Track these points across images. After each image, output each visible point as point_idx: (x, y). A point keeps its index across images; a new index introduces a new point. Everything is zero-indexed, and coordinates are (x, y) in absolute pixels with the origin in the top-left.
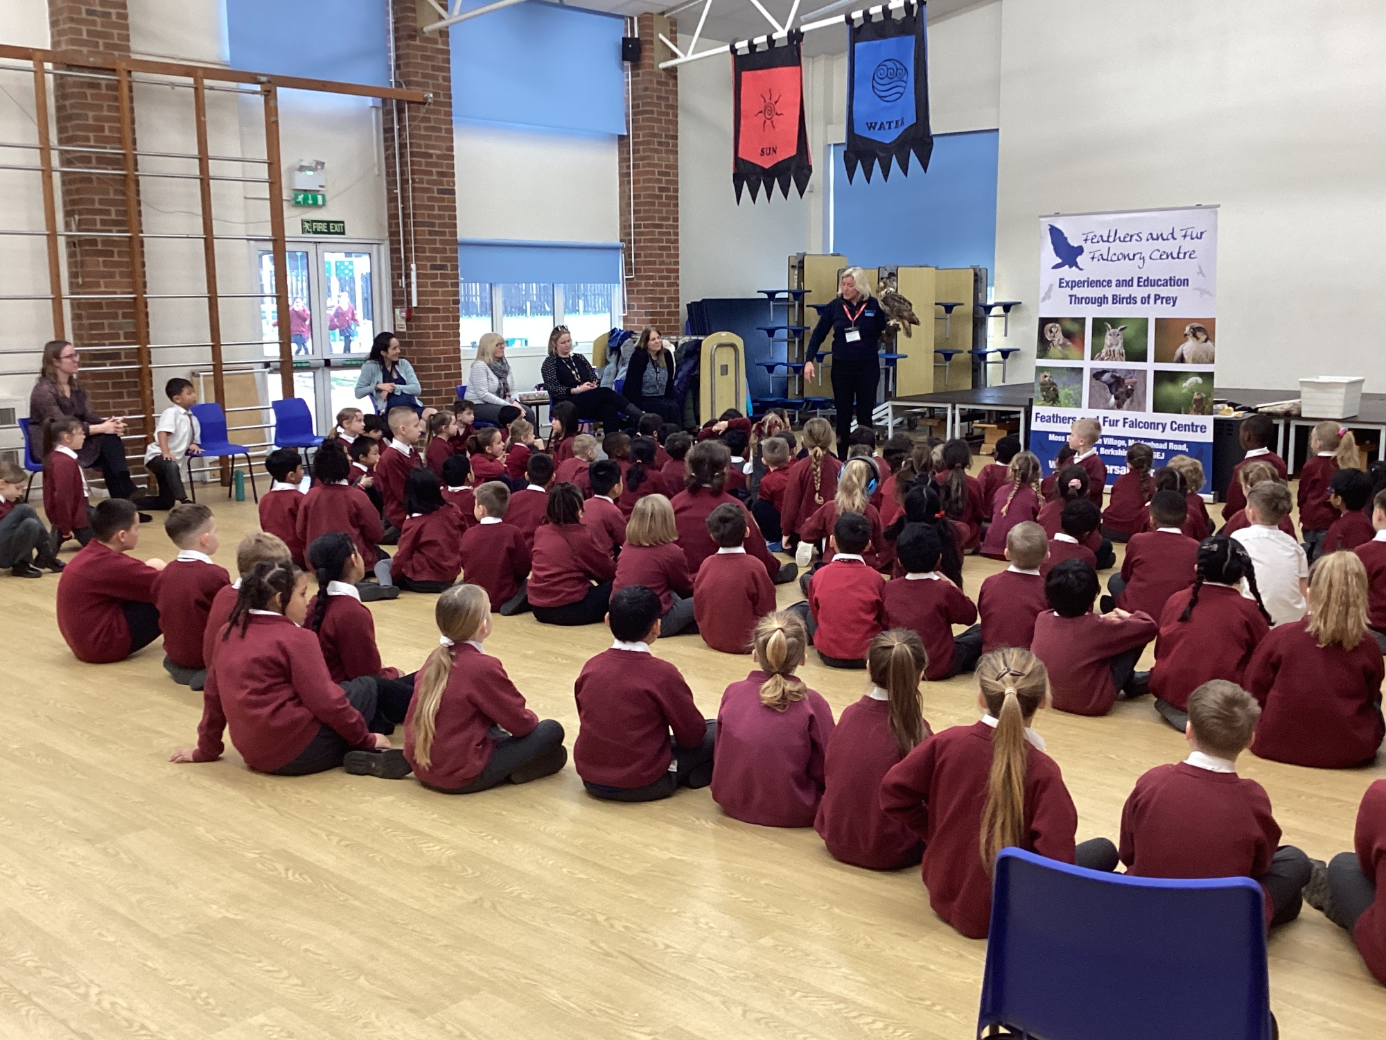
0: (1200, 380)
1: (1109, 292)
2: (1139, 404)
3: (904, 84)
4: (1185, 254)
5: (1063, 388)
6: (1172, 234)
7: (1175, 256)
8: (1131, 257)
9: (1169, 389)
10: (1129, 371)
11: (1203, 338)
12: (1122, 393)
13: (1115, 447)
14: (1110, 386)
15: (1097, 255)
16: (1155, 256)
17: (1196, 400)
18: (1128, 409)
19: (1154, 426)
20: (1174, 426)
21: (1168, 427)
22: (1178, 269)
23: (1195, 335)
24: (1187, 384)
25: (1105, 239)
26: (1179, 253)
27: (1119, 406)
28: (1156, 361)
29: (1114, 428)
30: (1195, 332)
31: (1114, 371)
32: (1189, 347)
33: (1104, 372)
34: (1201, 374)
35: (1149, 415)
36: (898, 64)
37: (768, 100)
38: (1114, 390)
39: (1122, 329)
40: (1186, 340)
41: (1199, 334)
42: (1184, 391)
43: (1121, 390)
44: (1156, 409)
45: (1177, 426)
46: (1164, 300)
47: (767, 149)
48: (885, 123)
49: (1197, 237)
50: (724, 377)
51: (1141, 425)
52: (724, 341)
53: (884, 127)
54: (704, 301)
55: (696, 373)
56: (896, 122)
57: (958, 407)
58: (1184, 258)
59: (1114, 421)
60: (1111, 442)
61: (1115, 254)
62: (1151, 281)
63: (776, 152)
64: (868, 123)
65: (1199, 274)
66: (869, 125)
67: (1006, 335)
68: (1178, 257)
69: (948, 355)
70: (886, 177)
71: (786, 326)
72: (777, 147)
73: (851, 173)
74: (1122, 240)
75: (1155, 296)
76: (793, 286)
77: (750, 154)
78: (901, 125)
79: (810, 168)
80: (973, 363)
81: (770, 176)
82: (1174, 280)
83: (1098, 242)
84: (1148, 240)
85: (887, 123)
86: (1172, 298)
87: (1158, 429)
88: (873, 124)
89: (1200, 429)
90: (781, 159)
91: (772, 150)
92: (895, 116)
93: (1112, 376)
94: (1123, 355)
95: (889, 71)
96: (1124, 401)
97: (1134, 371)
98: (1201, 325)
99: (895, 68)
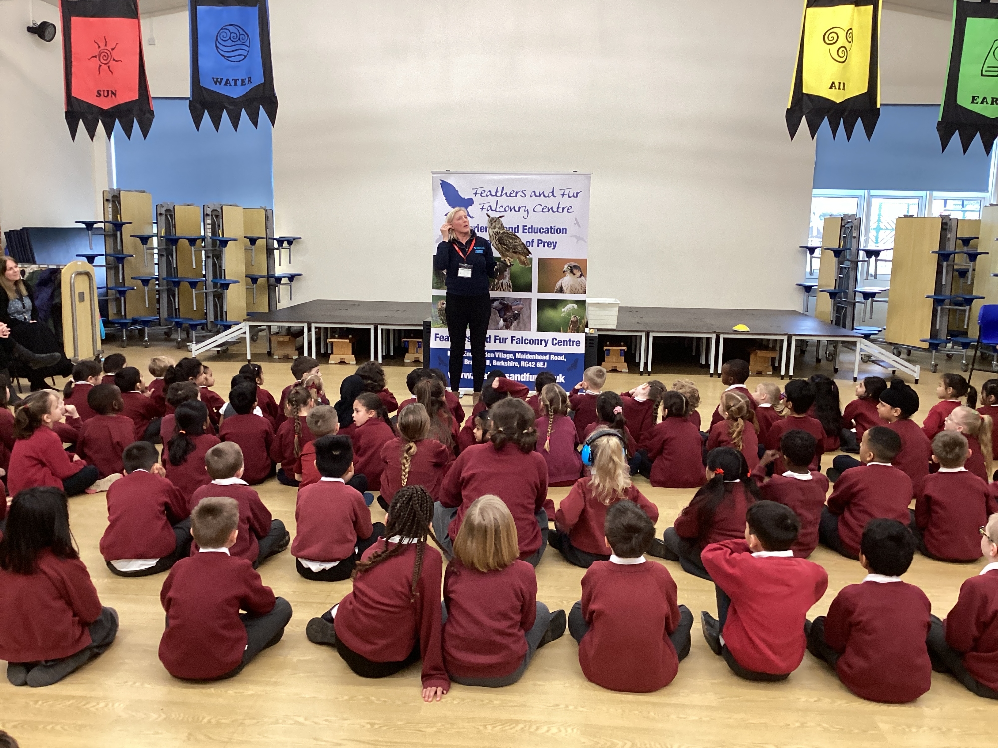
0: (576, 306)
2: (525, 325)
3: (247, 49)
4: (563, 209)
6: (553, 193)
7: (555, 210)
8: (517, 210)
9: (551, 314)
10: (516, 300)
12: (510, 316)
13: (505, 360)
14: (499, 311)
15: (486, 206)
16: (539, 209)
17: (572, 322)
18: (515, 329)
19: (538, 342)
20: (555, 341)
21: (550, 342)
22: (559, 220)
23: (572, 272)
24: (565, 310)
25: (493, 194)
26: (558, 208)
27: (508, 327)
28: (540, 290)
29: (504, 344)
30: (572, 270)
31: (503, 299)
32: (567, 281)
33: (494, 300)
34: (577, 302)
35: (533, 333)
36: (241, 32)
37: (102, 47)
38: (502, 314)
40: (565, 276)
41: (575, 271)
42: (563, 314)
43: (508, 314)
44: (540, 328)
45: (557, 341)
46: (546, 244)
47: (104, 91)
48: (230, 80)
49: (574, 196)
50: (82, 303)
51: (527, 341)
52: (80, 270)
53: (229, 83)
54: (25, 230)
55: (57, 300)
56: (242, 80)
57: (313, 326)
58: (563, 212)
59: (503, 338)
60: (501, 355)
61: (502, 207)
62: (535, 228)
63: (115, 95)
64: (213, 78)
65: (575, 224)
66: (215, 80)
67: (290, 263)
68: (558, 211)
69: (255, 280)
70: (235, 127)
71: (104, 253)
72: (116, 91)
73: (197, 121)
74: (509, 195)
75: (539, 240)
76: (110, 218)
77: (85, 93)
78: (248, 83)
79: (152, 113)
80: (269, 286)
81: (109, 117)
82: (555, 229)
83: (487, 196)
84: (531, 197)
85: (232, 80)
86: (553, 242)
87: (541, 344)
88: (219, 80)
89: (575, 343)
90: (122, 102)
91: (110, 92)
92: (241, 75)
93: (501, 303)
94: (510, 287)
95: (232, 35)
96: (512, 323)
97: (521, 299)
98: (576, 264)
99: (237, 34)
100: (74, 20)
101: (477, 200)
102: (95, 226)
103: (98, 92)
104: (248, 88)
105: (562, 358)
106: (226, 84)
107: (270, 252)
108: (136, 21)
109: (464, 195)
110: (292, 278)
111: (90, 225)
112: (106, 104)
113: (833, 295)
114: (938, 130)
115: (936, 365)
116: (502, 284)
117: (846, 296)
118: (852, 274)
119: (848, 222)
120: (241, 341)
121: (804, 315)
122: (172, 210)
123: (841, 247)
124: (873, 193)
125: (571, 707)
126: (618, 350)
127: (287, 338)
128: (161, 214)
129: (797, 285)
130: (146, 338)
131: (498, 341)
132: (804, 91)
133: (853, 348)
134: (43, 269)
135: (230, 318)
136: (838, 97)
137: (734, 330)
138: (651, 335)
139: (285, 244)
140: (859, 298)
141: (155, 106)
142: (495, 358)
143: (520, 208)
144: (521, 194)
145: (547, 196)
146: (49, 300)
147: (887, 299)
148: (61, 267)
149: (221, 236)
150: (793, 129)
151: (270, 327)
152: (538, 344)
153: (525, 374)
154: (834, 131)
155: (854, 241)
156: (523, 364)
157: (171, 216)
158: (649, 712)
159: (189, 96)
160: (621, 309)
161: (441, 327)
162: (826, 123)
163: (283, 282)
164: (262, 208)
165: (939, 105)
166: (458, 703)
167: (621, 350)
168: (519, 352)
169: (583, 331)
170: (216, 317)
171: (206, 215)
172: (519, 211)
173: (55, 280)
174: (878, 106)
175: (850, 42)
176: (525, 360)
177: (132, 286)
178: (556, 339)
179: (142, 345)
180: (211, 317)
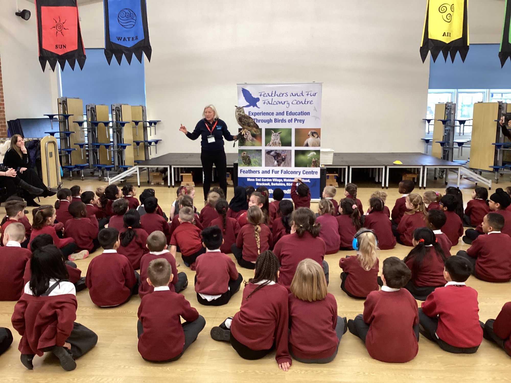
0: (315, 153)
1: (273, 118)
2: (288, 164)
3: (135, 21)
4: (308, 102)
5: (253, 158)
6: (302, 94)
7: (303, 102)
8: (283, 103)
9: (302, 158)
10: (283, 151)
11: (316, 136)
12: (280, 160)
13: (278, 182)
14: (274, 157)
15: (266, 102)
16: (295, 102)
17: (313, 162)
18: (283, 166)
19: (296, 172)
20: (304, 172)
21: (301, 173)
22: (305, 108)
23: (313, 135)
24: (309, 155)
25: (270, 95)
26: (305, 102)
27: (279, 165)
28: (296, 145)
29: (277, 174)
30: (313, 134)
31: (276, 150)
32: (310, 140)
33: (271, 151)
34: (315, 151)
35: (293, 168)
36: (131, 12)
37: (58, 21)
38: (276, 158)
39: (279, 133)
40: (309, 137)
41: (314, 135)
42: (308, 158)
43: (279, 158)
44: (297, 165)
45: (305, 172)
46: (299, 121)
47: (59, 45)
48: (126, 38)
49: (313, 95)
50: (51, 158)
51: (289, 172)
52: (50, 140)
53: (126, 40)
54: (18, 120)
55: (38, 157)
56: (132, 38)
57: (173, 167)
58: (308, 103)
59: (277, 171)
60: (276, 180)
61: (275, 102)
62: (293, 113)
63: (65, 47)
64: (117, 37)
65: (314, 110)
66: (118, 38)
67: (155, 134)
68: (305, 103)
69: (138, 143)
70: (129, 63)
71: (59, 131)
72: (66, 45)
73: (109, 61)
74: (278, 95)
75: (295, 119)
76: (62, 112)
77: (49, 47)
78: (136, 39)
79: (85, 56)
80: (145, 146)
81: (62, 59)
82: (303, 113)
83: (267, 96)
84: (291, 96)
85: (127, 38)
86: (303, 120)
87: (297, 173)
88: (120, 38)
89: (315, 173)
90: (69, 51)
91: (63, 46)
92: (132, 35)
93: (275, 153)
94: (280, 144)
95: (127, 14)
96: (281, 163)
97: (286, 150)
98: (315, 131)
99: (129, 13)
100: (43, 8)
101: (261, 98)
102: (54, 117)
103: (56, 46)
104: (136, 42)
105: (309, 181)
106: (124, 40)
107: (145, 128)
108: (76, 8)
109: (255, 96)
110: (156, 142)
111: (51, 117)
112: (60, 52)
113: (442, 144)
114: (499, 57)
115: (498, 180)
116: (276, 142)
117: (448, 145)
118: (451, 133)
119: (449, 106)
120: (134, 176)
121: (425, 155)
122: (94, 107)
123: (446, 119)
124: (459, 90)
125: (367, 374)
126: (333, 176)
127: (158, 174)
128: (88, 110)
129: (422, 139)
130: (83, 176)
131: (274, 173)
132: (429, 37)
133: (457, 172)
134: (30, 141)
135: (127, 164)
136: (446, 40)
137: (394, 164)
138: (351, 168)
139: (153, 124)
140: (456, 146)
141: (86, 53)
142: (272, 182)
143: (284, 102)
144: (285, 94)
145: (299, 95)
146: (34, 157)
147: (470, 146)
148: (40, 139)
149: (121, 121)
150: (424, 57)
151: (148, 168)
152: (295, 174)
153: (288, 190)
154: (446, 58)
155: (452, 116)
156: (288, 184)
157: (94, 111)
158: (409, 375)
159: (104, 47)
160: (335, 154)
161: (244, 166)
162: (441, 54)
163: (152, 144)
164: (140, 106)
165: (499, 44)
166: (304, 373)
167: (335, 176)
168: (285, 178)
169: (319, 166)
170: (119, 164)
171: (112, 110)
172: (284, 104)
173: (37, 146)
174: (468, 45)
175: (452, 11)
176: (288, 182)
177: (74, 148)
178: (305, 171)
179: (80, 179)
180: (117, 164)
